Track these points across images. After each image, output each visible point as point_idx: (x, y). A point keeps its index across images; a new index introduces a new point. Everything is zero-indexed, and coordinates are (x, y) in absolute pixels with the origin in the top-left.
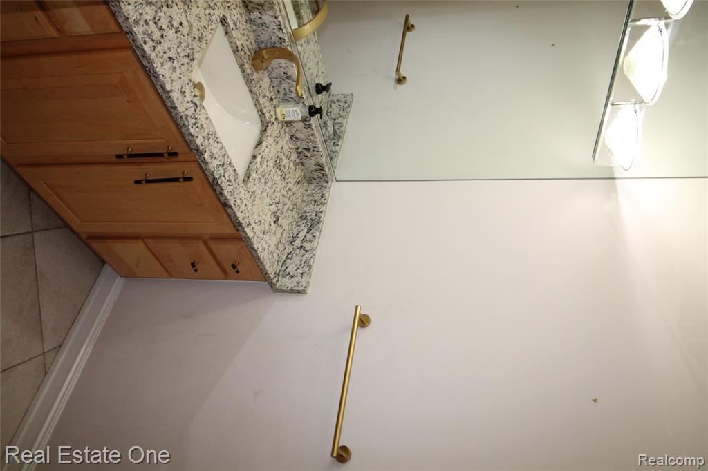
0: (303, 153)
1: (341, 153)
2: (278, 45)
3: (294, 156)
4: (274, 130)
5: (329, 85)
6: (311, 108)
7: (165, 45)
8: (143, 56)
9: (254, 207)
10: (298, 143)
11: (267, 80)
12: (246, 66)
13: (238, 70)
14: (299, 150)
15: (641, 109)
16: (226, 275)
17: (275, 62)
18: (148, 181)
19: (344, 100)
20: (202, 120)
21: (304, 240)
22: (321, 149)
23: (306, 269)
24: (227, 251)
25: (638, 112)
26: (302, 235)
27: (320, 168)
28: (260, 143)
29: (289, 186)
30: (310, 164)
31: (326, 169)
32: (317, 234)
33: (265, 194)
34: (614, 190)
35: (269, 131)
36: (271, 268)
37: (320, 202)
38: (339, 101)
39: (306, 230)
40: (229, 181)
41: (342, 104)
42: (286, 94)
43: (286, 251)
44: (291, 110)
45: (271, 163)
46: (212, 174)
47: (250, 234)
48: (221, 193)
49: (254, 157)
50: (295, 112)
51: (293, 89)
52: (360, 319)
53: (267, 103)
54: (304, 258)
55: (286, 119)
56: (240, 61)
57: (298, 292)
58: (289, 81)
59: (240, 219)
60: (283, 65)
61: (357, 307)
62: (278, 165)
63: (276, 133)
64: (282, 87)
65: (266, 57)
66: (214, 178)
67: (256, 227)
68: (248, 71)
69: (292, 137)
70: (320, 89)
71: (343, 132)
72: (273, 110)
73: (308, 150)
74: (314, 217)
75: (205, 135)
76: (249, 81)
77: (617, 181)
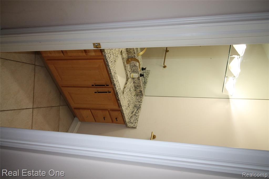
0: (137, 87)
1: (146, 87)
2: (134, 57)
3: (134, 88)
4: (130, 80)
5: (146, 68)
6: (141, 74)
7: (111, 58)
8: (106, 61)
9: (125, 101)
10: (135, 84)
11: (129, 66)
12: (125, 63)
13: (122, 64)
14: (135, 86)
15: (235, 78)
16: (113, 122)
17: (132, 62)
18: (98, 92)
19: (147, 72)
20: (116, 77)
21: (136, 113)
22: (142, 86)
23: (137, 121)
24: (115, 114)
25: (234, 79)
26: (135, 111)
27: (141, 92)
28: (126, 84)
29: (132, 96)
30: (138, 90)
31: (143, 92)
32: (140, 111)
33: (127, 98)
34: (229, 102)
35: (129, 80)
36: (127, 120)
37: (140, 102)
38: (146, 72)
39: (136, 110)
40: (120, 93)
41: (147, 73)
42: (134, 70)
43: (130, 116)
44: (135, 75)
45: (129, 89)
46: (117, 91)
47: (123, 109)
48: (118, 97)
49: (125, 87)
50: (136, 75)
51: (136, 69)
52: (153, 136)
53: (129, 73)
54: (136, 118)
55: (133, 77)
56: (124, 61)
57: (134, 128)
58: (135, 67)
59: (121, 104)
60: (134, 63)
61: (152, 132)
62: (130, 90)
63: (130, 81)
64: (133, 68)
65: (130, 60)
66: (117, 92)
67: (124, 107)
68: (126, 64)
69: (134, 82)
70: (143, 69)
71: (147, 81)
72: (130, 74)
73: (138, 86)
74: (139, 106)
75: (116, 81)
76: (125, 67)
77: (230, 99)
